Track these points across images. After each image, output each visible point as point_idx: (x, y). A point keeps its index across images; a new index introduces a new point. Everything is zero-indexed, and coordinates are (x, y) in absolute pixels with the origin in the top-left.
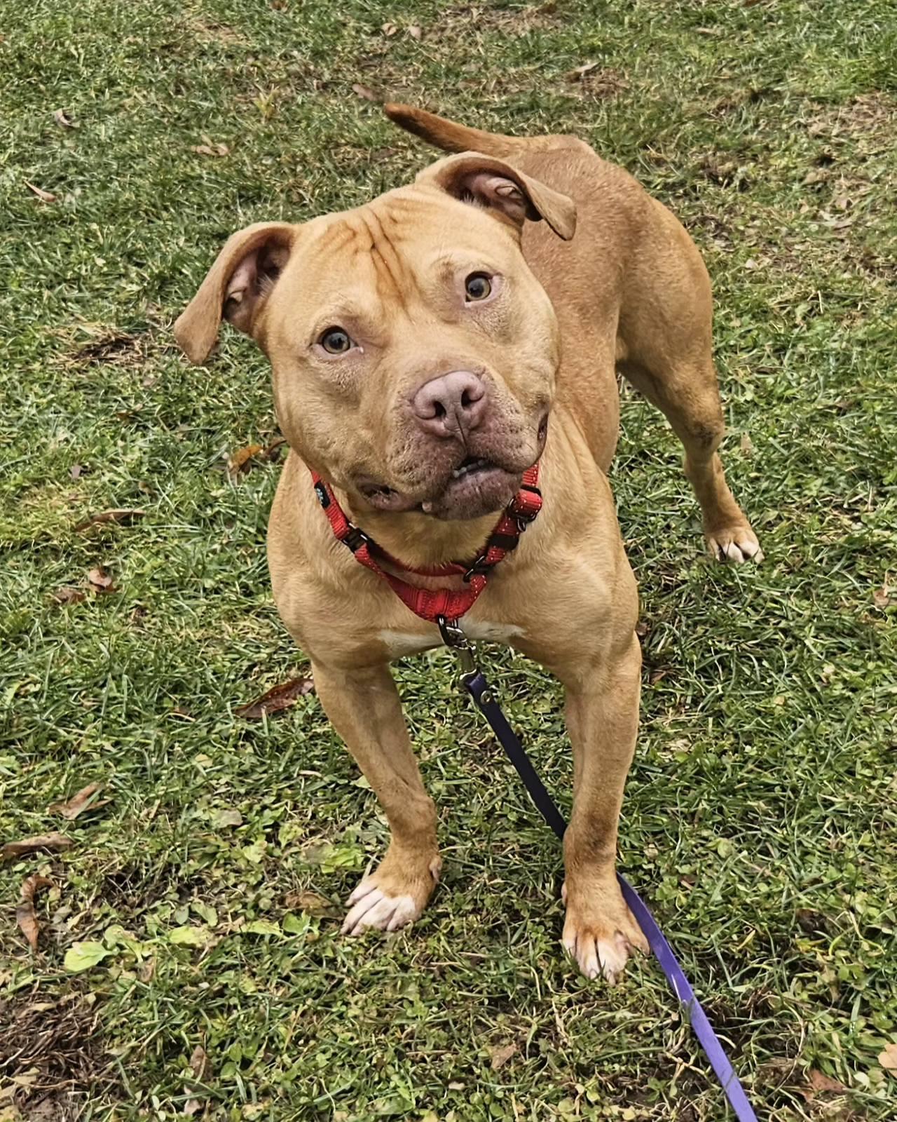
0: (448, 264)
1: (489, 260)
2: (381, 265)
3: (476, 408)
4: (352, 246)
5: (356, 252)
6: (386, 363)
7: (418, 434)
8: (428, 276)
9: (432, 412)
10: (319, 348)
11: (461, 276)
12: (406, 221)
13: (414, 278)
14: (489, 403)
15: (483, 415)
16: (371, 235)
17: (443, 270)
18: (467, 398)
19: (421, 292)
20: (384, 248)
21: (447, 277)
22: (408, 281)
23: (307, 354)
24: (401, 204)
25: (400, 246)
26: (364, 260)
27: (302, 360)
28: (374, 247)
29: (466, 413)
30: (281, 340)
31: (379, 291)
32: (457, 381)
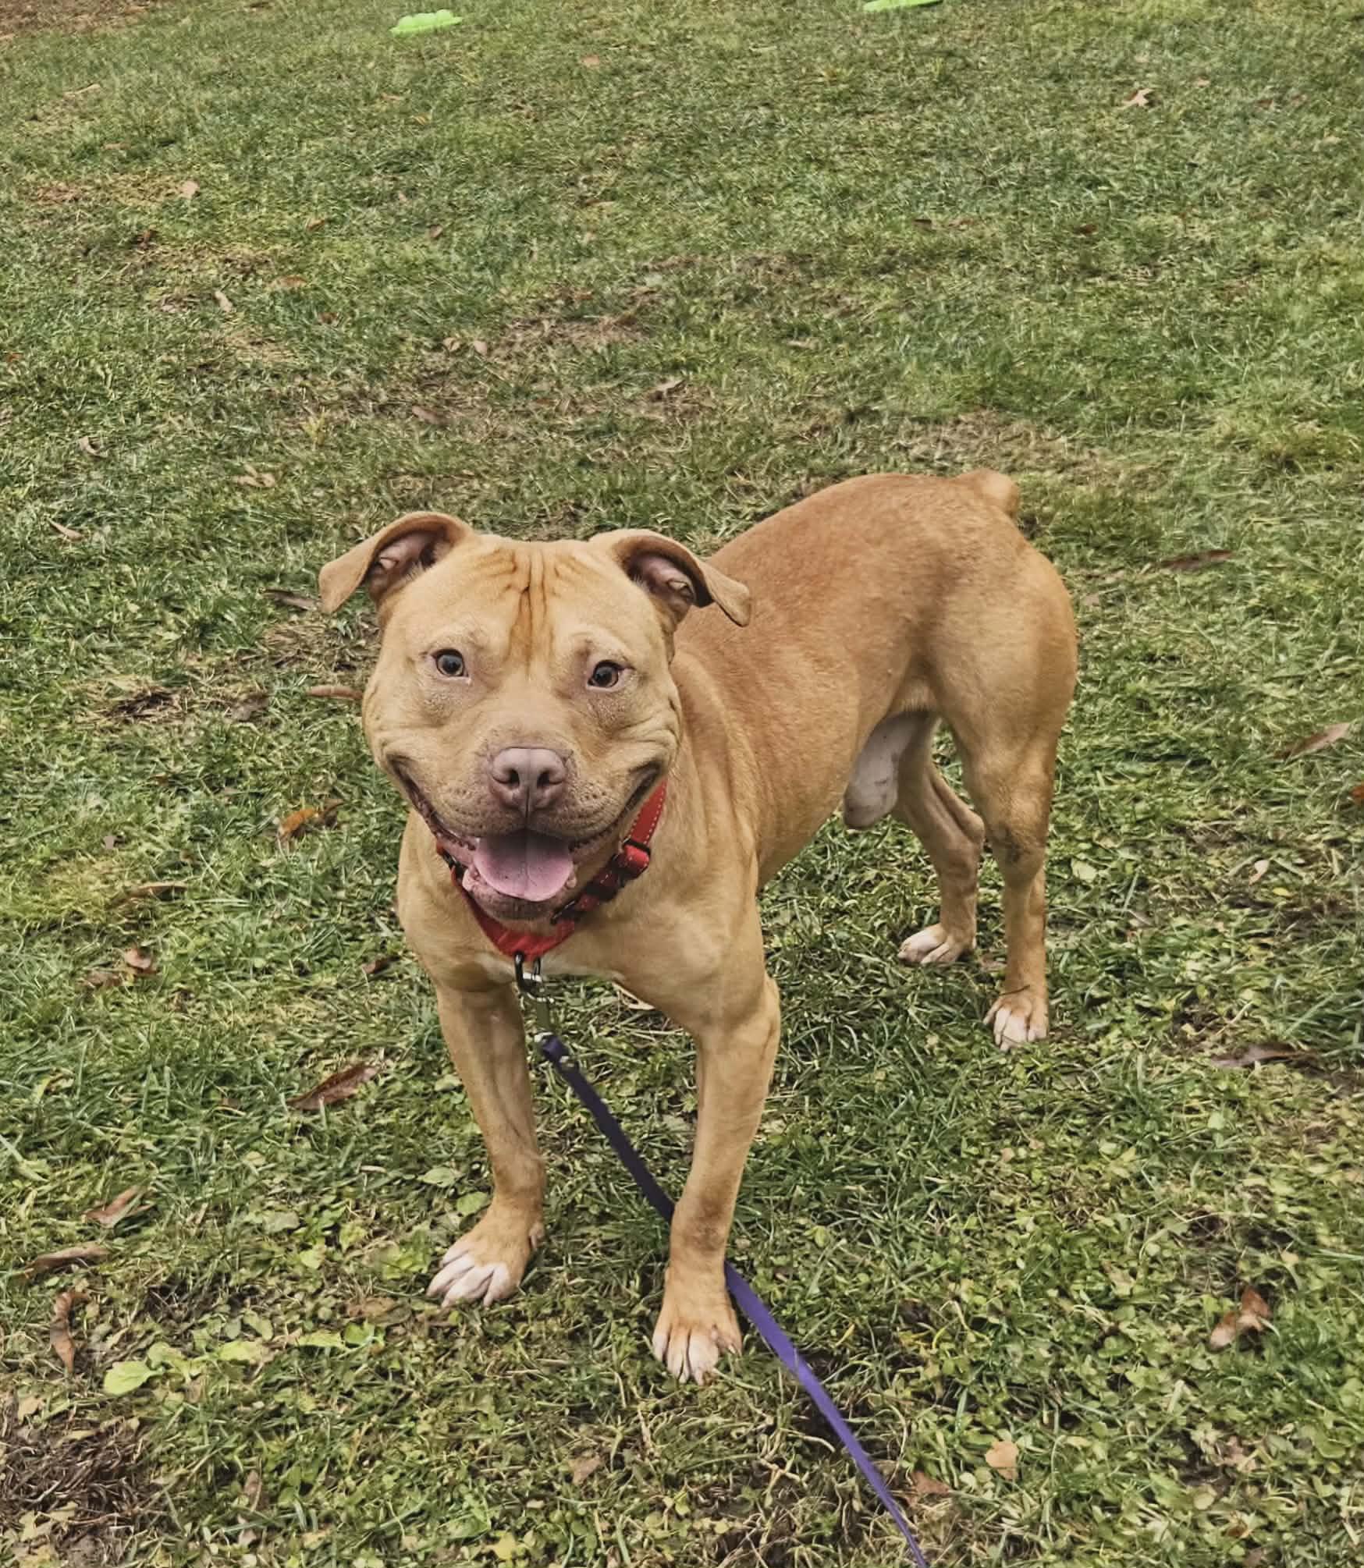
0: (589, 642)
1: (628, 653)
2: (526, 609)
3: (549, 792)
4: (507, 580)
5: (509, 587)
6: (486, 705)
7: (484, 790)
8: (565, 644)
9: (506, 777)
10: (430, 661)
11: (596, 658)
12: (568, 580)
13: (552, 637)
14: (564, 790)
15: (555, 801)
16: (530, 575)
17: (583, 645)
18: (545, 778)
19: (552, 653)
20: (536, 595)
21: (584, 654)
22: (545, 636)
23: (417, 659)
24: (570, 561)
25: (552, 602)
26: (513, 598)
27: (410, 661)
28: (527, 590)
29: (537, 793)
30: (402, 631)
31: (512, 633)
32: (543, 759)
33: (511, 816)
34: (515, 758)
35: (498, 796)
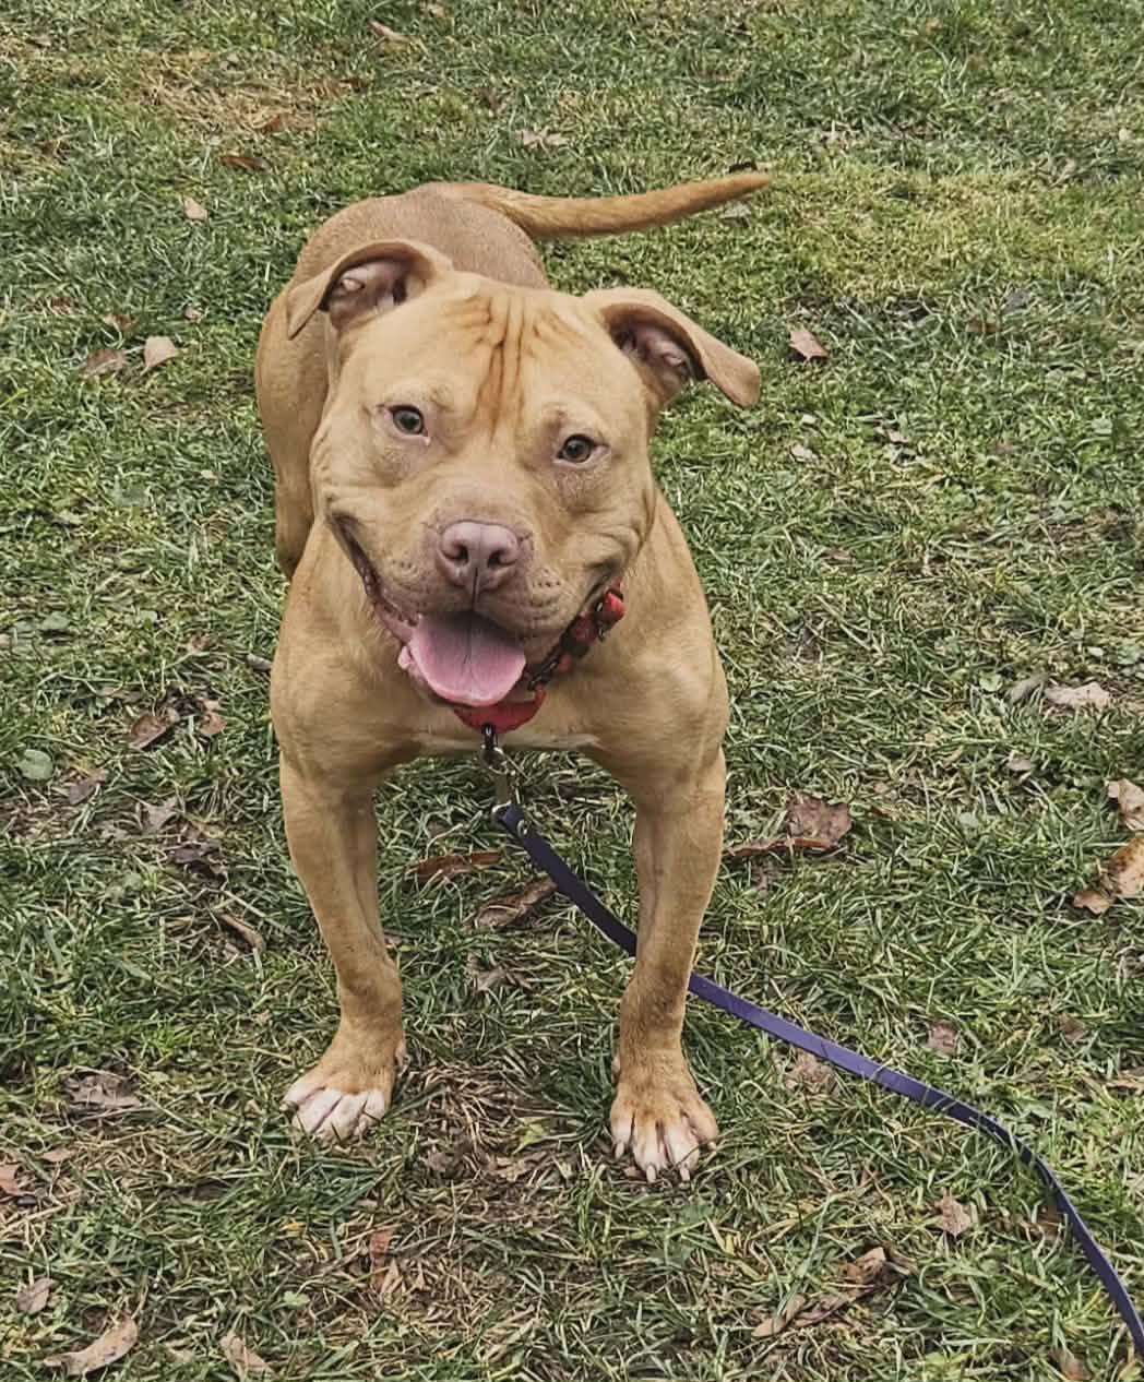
0: (561, 414)
1: (604, 428)
2: (497, 367)
3: (500, 572)
4: (478, 332)
5: (480, 341)
6: (440, 471)
7: (431, 565)
8: (536, 412)
9: (455, 553)
10: (388, 416)
11: (568, 431)
12: (547, 340)
13: (522, 402)
14: (516, 574)
15: (505, 583)
16: (506, 331)
17: (553, 417)
18: (496, 557)
19: (520, 421)
20: (511, 353)
21: (554, 427)
22: (515, 401)
23: (374, 411)
24: (551, 318)
25: (527, 362)
26: (484, 353)
27: (366, 411)
28: (501, 345)
29: (487, 572)
30: (361, 375)
31: (480, 394)
32: (497, 536)
33: (457, 596)
34: (466, 532)
35: (443, 571)
